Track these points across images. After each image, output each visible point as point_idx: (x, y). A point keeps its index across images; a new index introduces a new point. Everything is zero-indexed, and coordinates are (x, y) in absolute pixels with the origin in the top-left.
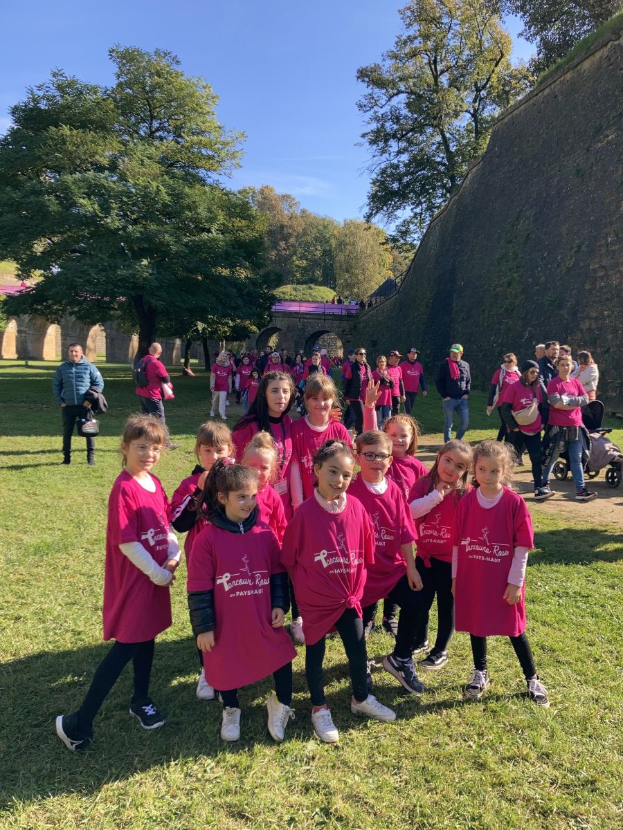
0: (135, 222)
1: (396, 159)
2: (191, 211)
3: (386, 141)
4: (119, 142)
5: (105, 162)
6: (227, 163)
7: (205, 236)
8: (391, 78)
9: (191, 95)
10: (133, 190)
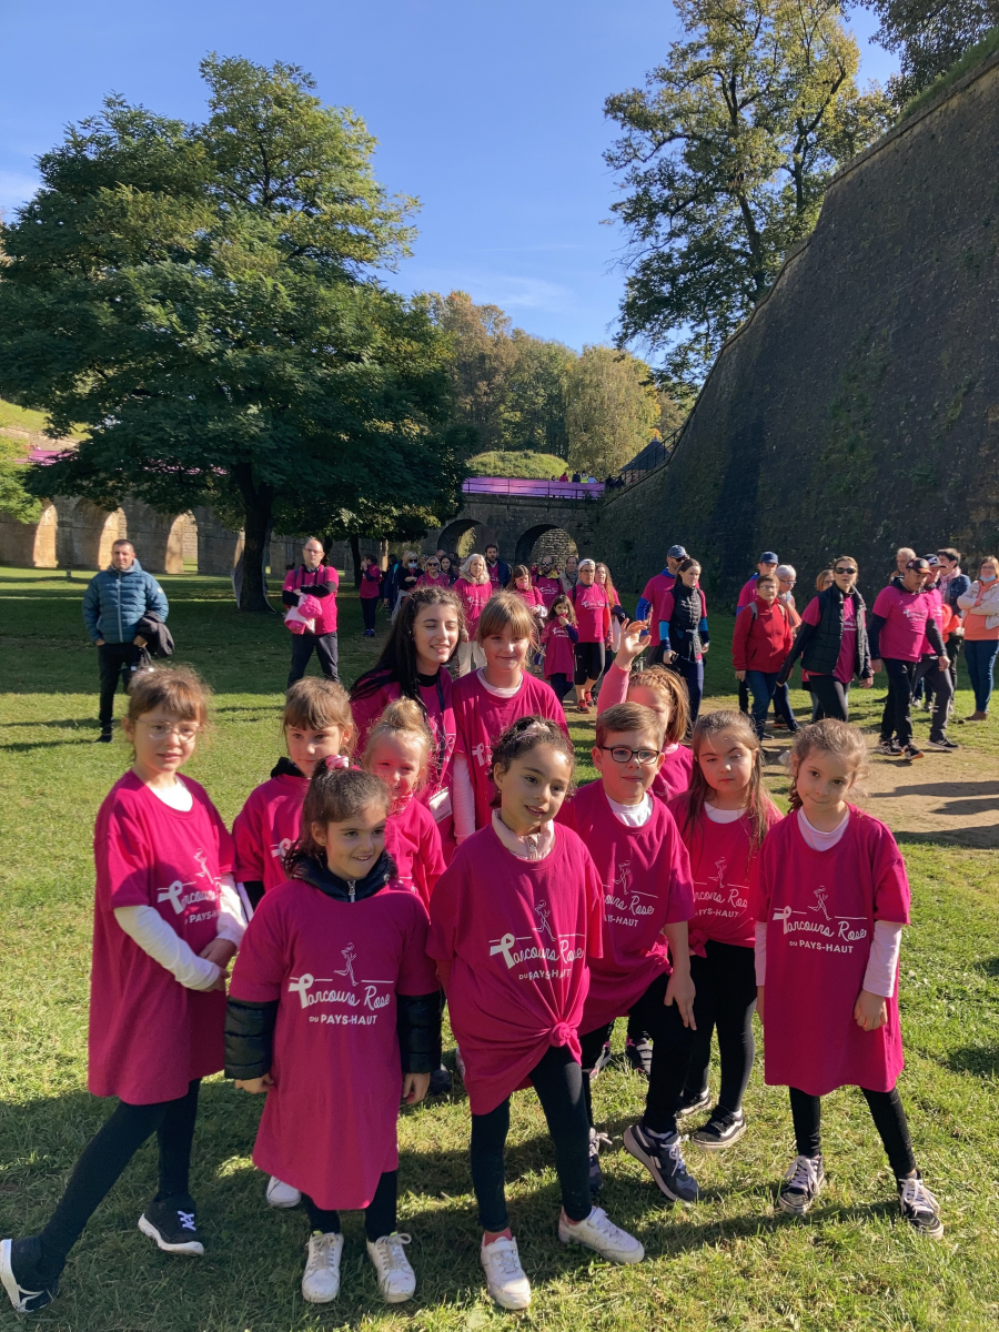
0: (240, 344)
1: (668, 245)
2: (328, 327)
3: (651, 216)
4: (214, 213)
5: (189, 246)
6: (390, 249)
7: (352, 367)
8: (661, 112)
9: (331, 136)
10: (236, 292)
